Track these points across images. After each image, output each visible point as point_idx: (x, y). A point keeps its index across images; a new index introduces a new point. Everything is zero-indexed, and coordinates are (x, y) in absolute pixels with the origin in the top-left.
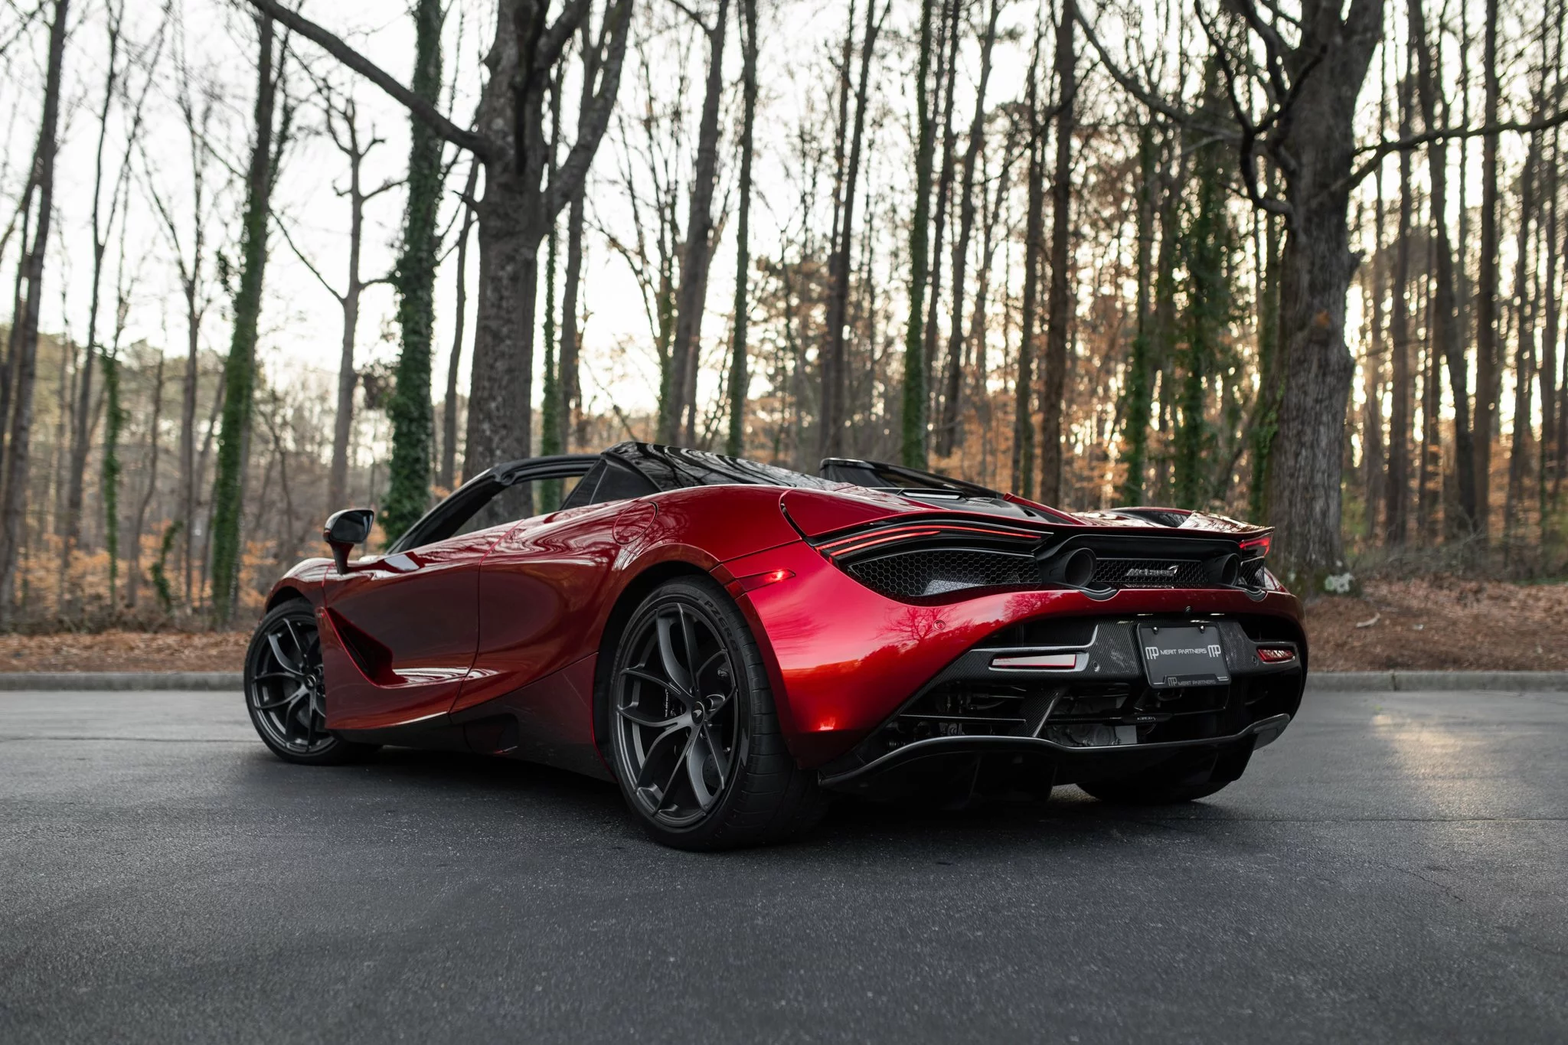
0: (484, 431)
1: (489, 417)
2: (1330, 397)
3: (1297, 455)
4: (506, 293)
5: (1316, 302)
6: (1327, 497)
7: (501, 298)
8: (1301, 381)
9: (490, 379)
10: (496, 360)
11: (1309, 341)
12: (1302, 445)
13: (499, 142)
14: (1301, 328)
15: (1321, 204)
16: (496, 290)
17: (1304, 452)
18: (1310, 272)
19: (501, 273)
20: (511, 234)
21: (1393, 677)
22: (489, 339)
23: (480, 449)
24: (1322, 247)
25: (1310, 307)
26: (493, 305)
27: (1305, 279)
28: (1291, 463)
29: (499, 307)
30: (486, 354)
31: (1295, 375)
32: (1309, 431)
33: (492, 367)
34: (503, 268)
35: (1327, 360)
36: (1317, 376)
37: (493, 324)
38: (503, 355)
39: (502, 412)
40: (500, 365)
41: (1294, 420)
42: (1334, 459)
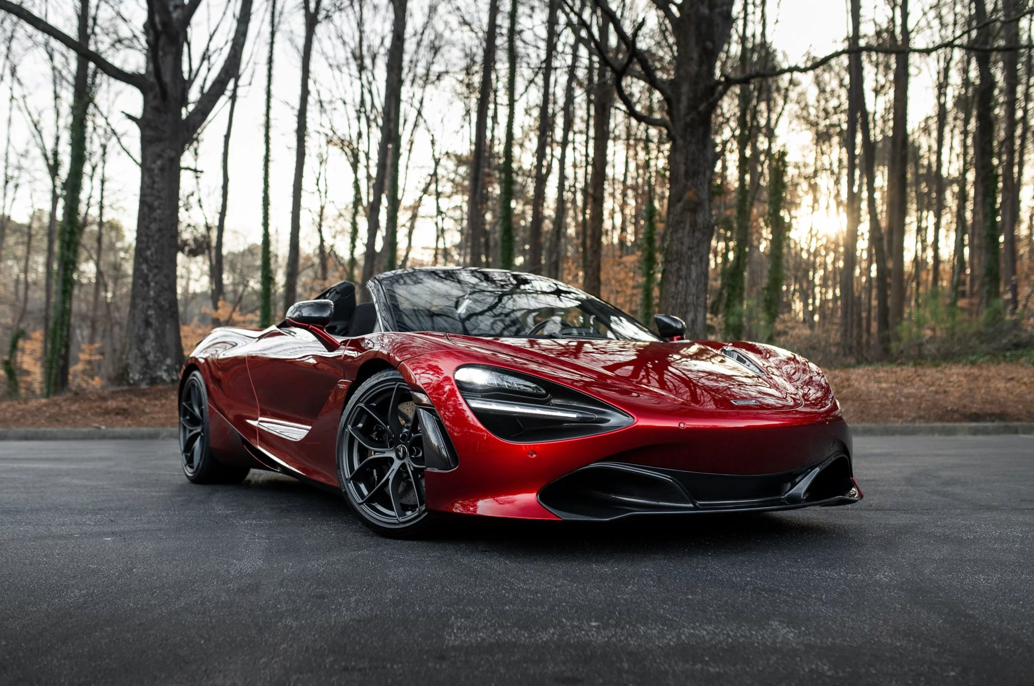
0: (144, 270)
1: (146, 260)
2: (698, 246)
3: (677, 283)
4: (157, 179)
5: (689, 184)
6: (696, 311)
7: (154, 182)
8: (681, 234)
9: (147, 236)
10: (150, 223)
11: (684, 210)
12: (680, 277)
14: (679, 200)
15: (693, 119)
16: (151, 177)
17: (681, 282)
18: (685, 164)
19: (154, 166)
20: (160, 140)
22: (146, 209)
23: (141, 281)
24: (693, 148)
25: (685, 187)
27: (683, 168)
28: (673, 289)
29: (153, 188)
30: (146, 219)
31: (676, 231)
32: (684, 268)
33: (149, 227)
34: (155, 162)
35: (696, 221)
36: (689, 232)
37: (149, 199)
38: (155, 220)
39: (155, 257)
40: (154, 227)
41: (675, 260)
42: (701, 286)
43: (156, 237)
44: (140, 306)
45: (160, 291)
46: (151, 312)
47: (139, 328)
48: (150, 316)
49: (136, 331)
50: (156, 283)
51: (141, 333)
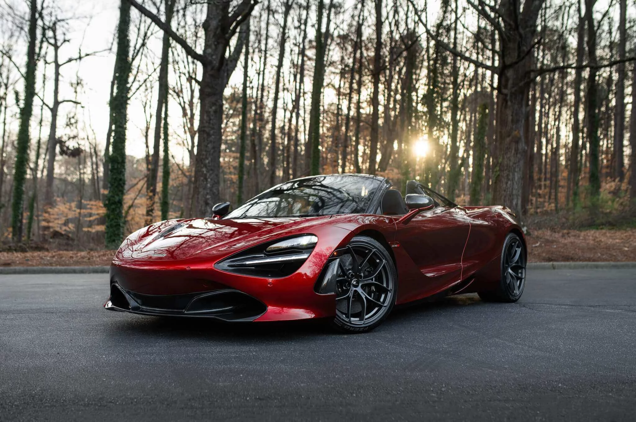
0: (203, 171)
1: (205, 166)
2: (519, 162)
3: (507, 183)
4: (212, 118)
5: (514, 127)
6: (517, 199)
7: (210, 119)
8: (508, 156)
9: (206, 151)
10: (208, 144)
11: (512, 141)
12: (508, 179)
13: (210, 58)
14: (509, 136)
15: (516, 91)
16: (208, 116)
17: (509, 182)
18: (512, 115)
19: (210, 110)
20: (214, 94)
21: (553, 265)
22: (205, 135)
23: (202, 178)
24: (516, 107)
25: (512, 128)
26: (207, 122)
27: (510, 118)
28: (505, 186)
29: (209, 123)
30: (204, 141)
31: (506, 153)
32: (511, 174)
33: (207, 146)
34: (211, 108)
35: (518, 148)
36: (514, 154)
37: (207, 130)
38: (211, 142)
39: (210, 164)
40: (210, 146)
41: (506, 170)
43: (212, 151)
44: (202, 193)
45: (213, 184)
46: (208, 197)
47: (201, 207)
48: (208, 199)
49: (200, 208)
50: (211, 180)
51: (203, 209)
